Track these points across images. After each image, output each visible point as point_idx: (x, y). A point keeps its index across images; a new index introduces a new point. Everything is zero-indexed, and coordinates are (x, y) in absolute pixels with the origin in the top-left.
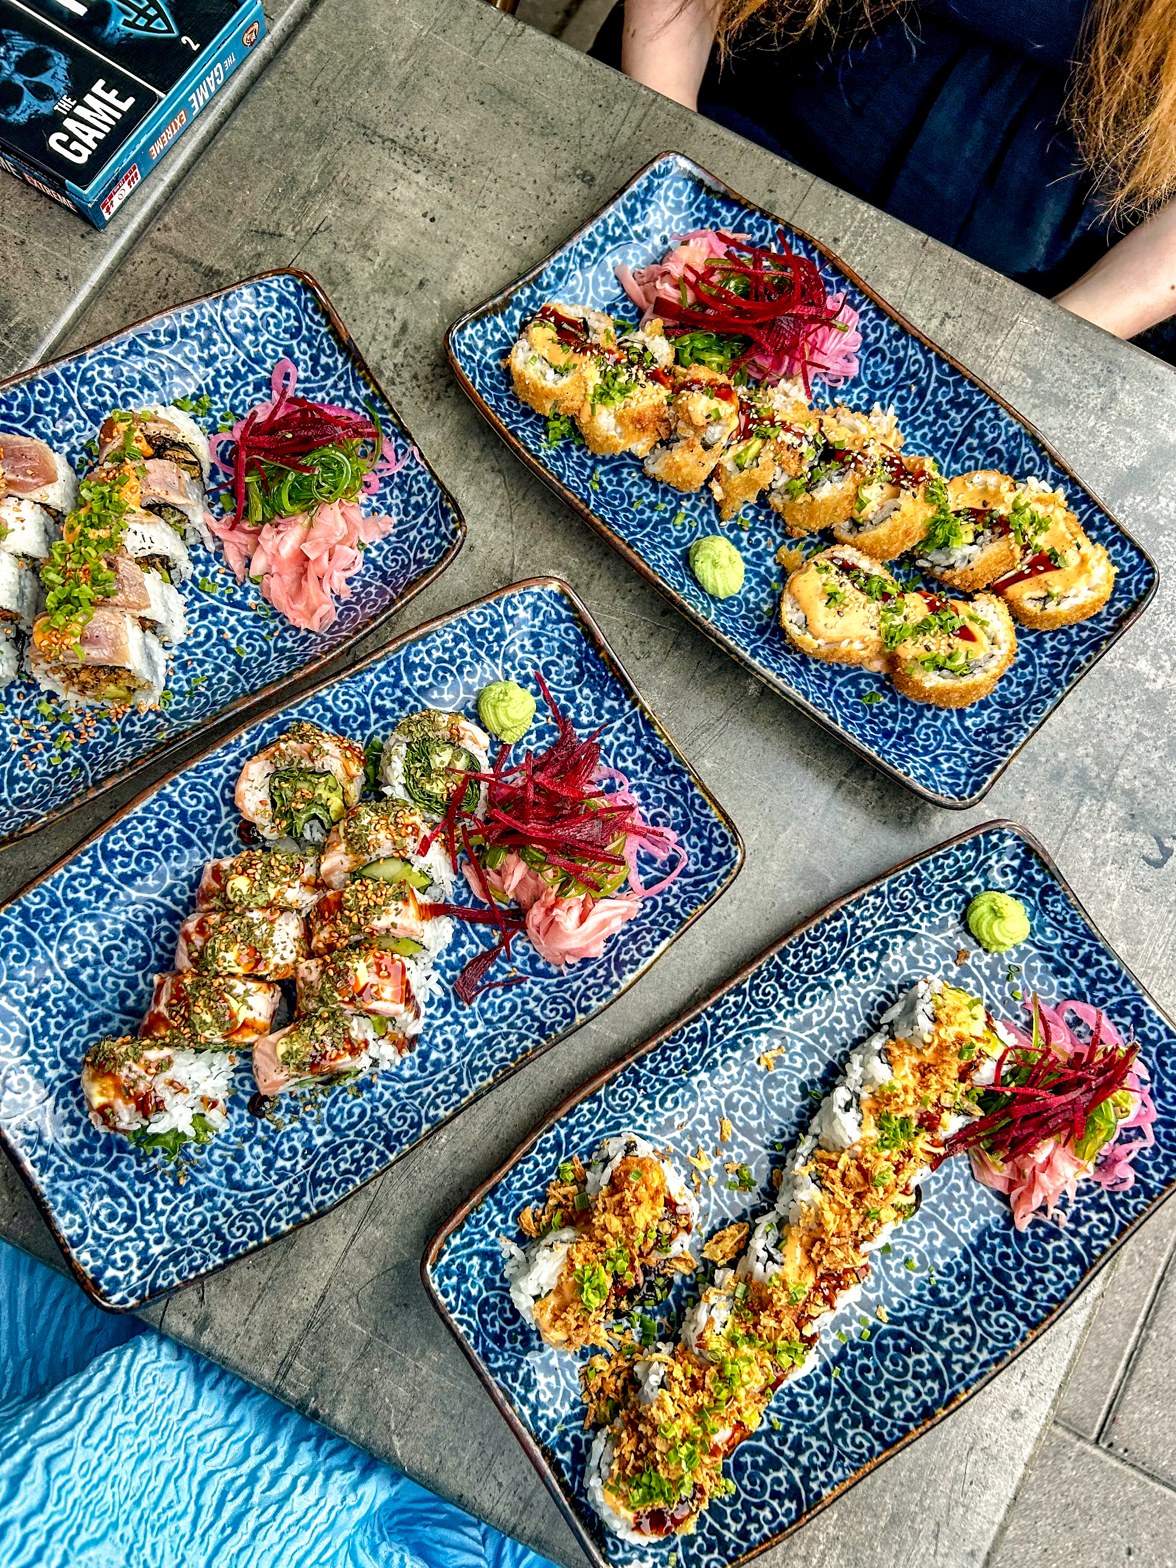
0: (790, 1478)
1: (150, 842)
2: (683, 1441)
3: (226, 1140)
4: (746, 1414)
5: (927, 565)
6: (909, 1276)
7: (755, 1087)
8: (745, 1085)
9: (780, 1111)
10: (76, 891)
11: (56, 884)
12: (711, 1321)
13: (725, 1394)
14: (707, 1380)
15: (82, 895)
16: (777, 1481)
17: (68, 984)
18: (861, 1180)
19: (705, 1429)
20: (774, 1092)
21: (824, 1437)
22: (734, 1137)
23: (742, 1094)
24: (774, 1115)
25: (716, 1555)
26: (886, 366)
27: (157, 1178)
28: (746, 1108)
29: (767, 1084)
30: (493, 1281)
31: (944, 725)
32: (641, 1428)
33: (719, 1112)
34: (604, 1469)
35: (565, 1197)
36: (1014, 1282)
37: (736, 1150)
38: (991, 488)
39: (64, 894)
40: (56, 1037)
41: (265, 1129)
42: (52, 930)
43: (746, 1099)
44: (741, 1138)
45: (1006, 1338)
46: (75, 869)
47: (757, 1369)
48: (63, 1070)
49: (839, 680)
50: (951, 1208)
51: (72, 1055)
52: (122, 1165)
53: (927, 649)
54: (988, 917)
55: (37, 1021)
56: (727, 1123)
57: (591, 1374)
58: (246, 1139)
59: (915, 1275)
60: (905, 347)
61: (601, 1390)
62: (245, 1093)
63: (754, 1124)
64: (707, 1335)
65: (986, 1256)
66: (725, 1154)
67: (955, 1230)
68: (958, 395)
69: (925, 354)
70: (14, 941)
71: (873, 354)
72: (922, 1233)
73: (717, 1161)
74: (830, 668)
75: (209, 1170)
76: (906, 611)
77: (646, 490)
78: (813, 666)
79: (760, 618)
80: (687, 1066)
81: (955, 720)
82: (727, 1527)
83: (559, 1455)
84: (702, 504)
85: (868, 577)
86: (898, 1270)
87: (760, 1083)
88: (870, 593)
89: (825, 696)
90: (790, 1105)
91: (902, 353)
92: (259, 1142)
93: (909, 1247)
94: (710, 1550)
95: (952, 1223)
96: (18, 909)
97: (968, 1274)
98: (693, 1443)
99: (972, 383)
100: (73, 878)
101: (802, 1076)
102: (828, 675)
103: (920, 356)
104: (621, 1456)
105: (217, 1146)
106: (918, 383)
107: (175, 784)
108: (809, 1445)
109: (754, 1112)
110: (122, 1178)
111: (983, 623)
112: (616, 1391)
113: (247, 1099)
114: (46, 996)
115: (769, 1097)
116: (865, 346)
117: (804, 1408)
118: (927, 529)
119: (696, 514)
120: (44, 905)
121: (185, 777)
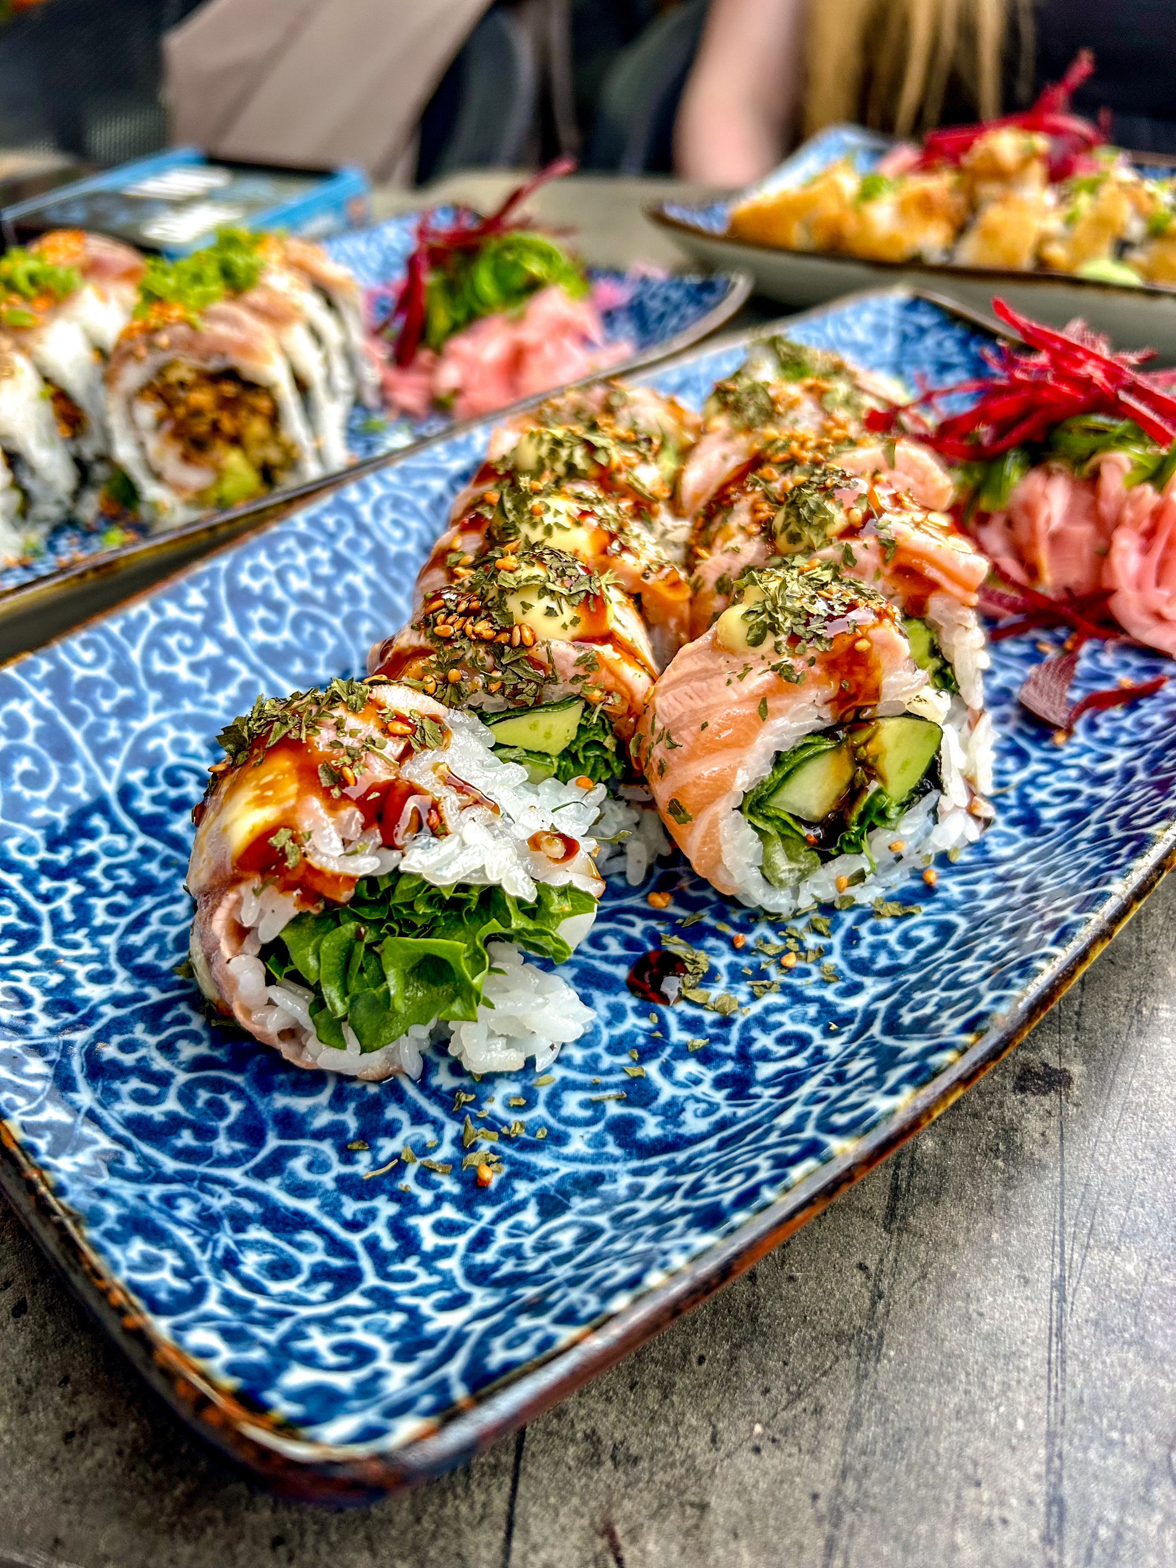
1: (320, 593)
3: (591, 1065)
10: (169, 657)
11: (131, 631)
15: (181, 671)
17: (141, 840)
27: (408, 1182)
39: (146, 659)
40: (107, 929)
41: (692, 1025)
42: (113, 731)
46: (172, 611)
48: (123, 985)
51: (147, 957)
52: (298, 1165)
55: (63, 903)
58: (646, 1054)
62: (617, 961)
70: (29, 741)
75: (560, 1139)
92: (682, 1052)
96: (45, 667)
100: (168, 627)
105: (567, 1085)
107: (365, 490)
110: (301, 1190)
113: (622, 972)
114: (90, 860)
120: (102, 672)
121: (383, 482)
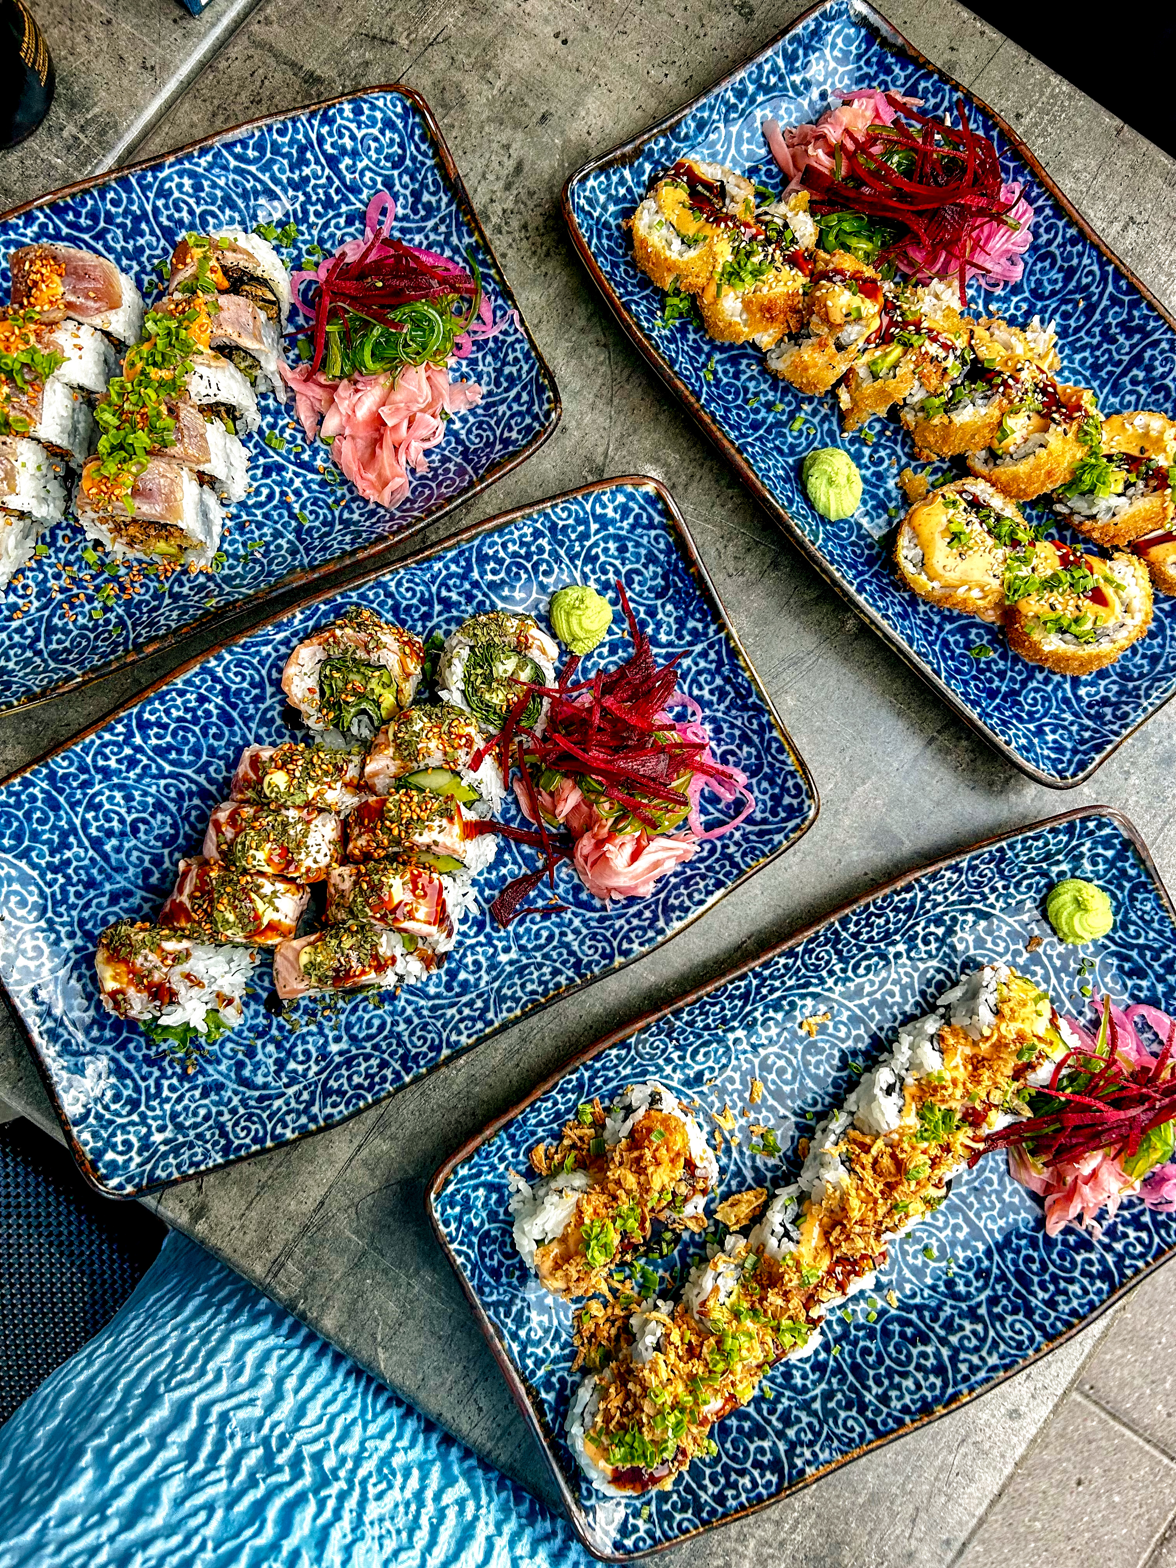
0: (774, 1450)
1: (189, 716)
2: (673, 1408)
3: (239, 1034)
4: (740, 1387)
5: (1065, 511)
6: (925, 1265)
7: (793, 1051)
8: (783, 1048)
9: (815, 1079)
10: (107, 758)
11: (86, 750)
12: (716, 1289)
13: (721, 1367)
14: (705, 1350)
15: (113, 764)
16: (761, 1450)
17: (91, 853)
18: (893, 1169)
19: (696, 1399)
20: (813, 1060)
21: (815, 1414)
22: (764, 1099)
23: (779, 1056)
24: (809, 1083)
25: (689, 1515)
26: (1054, 275)
27: (165, 1064)
28: (781, 1072)
29: (807, 1050)
30: (497, 1213)
31: (1055, 690)
32: (630, 1386)
33: (752, 1072)
34: (588, 1418)
35: (581, 1138)
36: (1036, 1288)
37: (764, 1113)
38: (1153, 434)
39: (94, 760)
40: (74, 907)
41: (281, 1028)
42: (79, 796)
43: (781, 1063)
44: (771, 1101)
45: (1019, 1346)
46: (107, 736)
47: (757, 1345)
48: (79, 942)
49: (948, 627)
50: (980, 1201)
51: (89, 926)
52: (131, 1046)
53: (1053, 607)
54: (1071, 907)
55: (56, 888)
56: (759, 1084)
57: (585, 1318)
58: (260, 1035)
59: (933, 1264)
60: (1080, 255)
61: (593, 1335)
62: (264, 989)
63: (787, 1089)
64: (711, 1303)
65: (1010, 1256)
66: (752, 1115)
67: (981, 1225)
68: (1131, 318)
69: (1102, 266)
70: (39, 804)
71: (1042, 258)
72: (946, 1223)
73: (742, 1121)
74: (939, 612)
75: (219, 1062)
76: (1035, 562)
77: (764, 386)
78: (922, 608)
79: (870, 547)
80: (724, 1021)
81: (1067, 686)
82: (704, 1488)
83: (543, 1395)
84: (825, 410)
85: (999, 518)
86: (915, 1257)
87: (799, 1048)
88: (998, 537)
89: (931, 644)
90: (827, 1074)
91: (1075, 262)
92: (272, 1040)
93: (931, 1235)
94: (684, 1509)
95: (979, 1217)
96: (45, 771)
97: (988, 1271)
98: (682, 1411)
99: (1151, 307)
100: (105, 745)
101: (844, 1047)
102: (937, 619)
103: (1095, 268)
104: (606, 1410)
105: (229, 1039)
106: (1087, 299)
107: (220, 659)
108: (798, 1420)
109: (788, 1076)
110: (130, 1059)
111: (1118, 586)
112: (609, 1339)
113: (265, 995)
115: (806, 1064)
116: (1034, 248)
117: (798, 1381)
118: (1073, 472)
119: (816, 420)
120: (72, 770)
121: (231, 652)
